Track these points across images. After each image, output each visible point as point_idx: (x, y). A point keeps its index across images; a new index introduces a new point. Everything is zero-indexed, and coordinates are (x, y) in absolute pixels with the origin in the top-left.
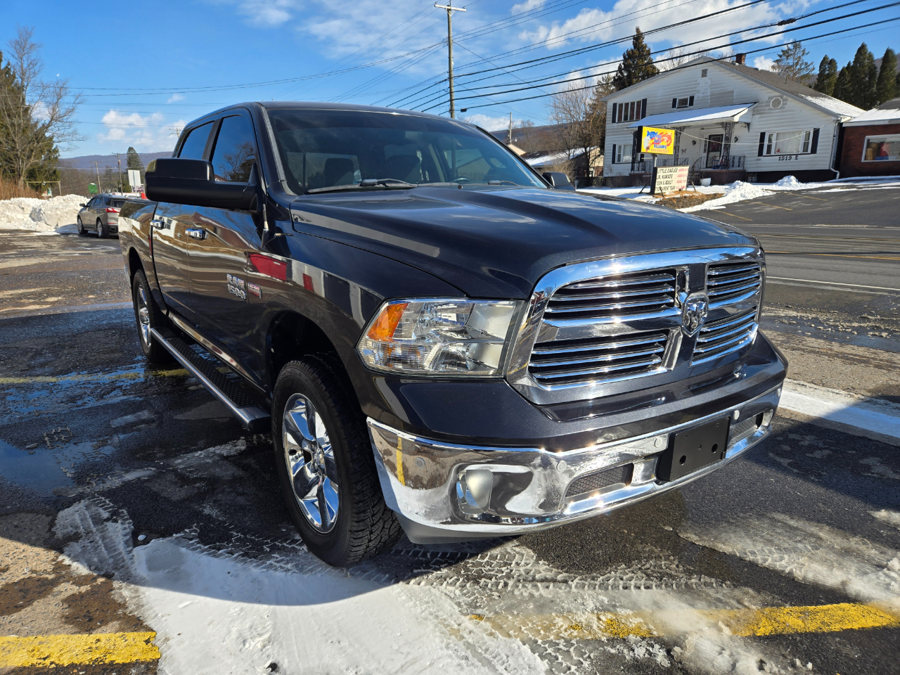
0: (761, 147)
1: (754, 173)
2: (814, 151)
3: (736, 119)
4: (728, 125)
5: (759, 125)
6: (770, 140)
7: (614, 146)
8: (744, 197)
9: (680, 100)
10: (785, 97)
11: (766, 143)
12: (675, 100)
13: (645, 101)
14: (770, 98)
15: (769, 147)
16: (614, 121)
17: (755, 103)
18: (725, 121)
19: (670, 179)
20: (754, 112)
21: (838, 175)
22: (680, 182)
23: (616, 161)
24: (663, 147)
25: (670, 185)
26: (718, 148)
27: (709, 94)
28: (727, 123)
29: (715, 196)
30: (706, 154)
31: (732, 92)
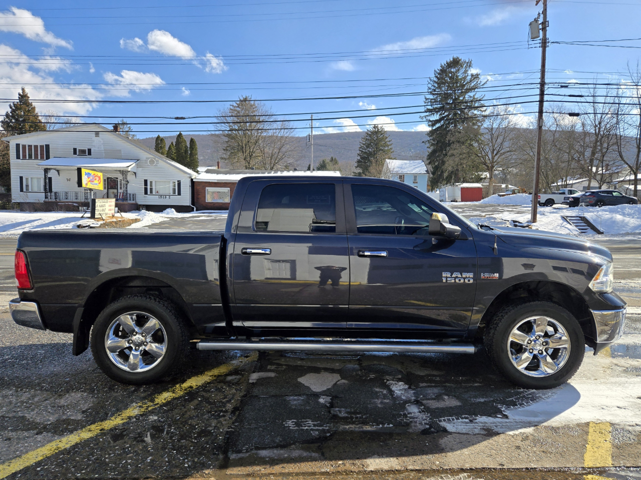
0: (146, 189)
1: (144, 205)
2: (179, 194)
3: (129, 169)
4: (124, 172)
5: (143, 175)
6: (151, 185)
7: (21, 178)
8: (153, 221)
9: (79, 150)
10: (157, 159)
11: (149, 187)
12: (75, 150)
13: (48, 146)
14: (148, 158)
15: (151, 189)
16: (18, 157)
17: (138, 160)
18: (122, 169)
19: (104, 208)
20: (138, 166)
21: (195, 209)
22: (110, 210)
23: (24, 190)
24: (96, 184)
25: (104, 212)
26: (115, 187)
27: (103, 149)
28: (123, 171)
29: (136, 221)
30: (106, 190)
31: (120, 151)
